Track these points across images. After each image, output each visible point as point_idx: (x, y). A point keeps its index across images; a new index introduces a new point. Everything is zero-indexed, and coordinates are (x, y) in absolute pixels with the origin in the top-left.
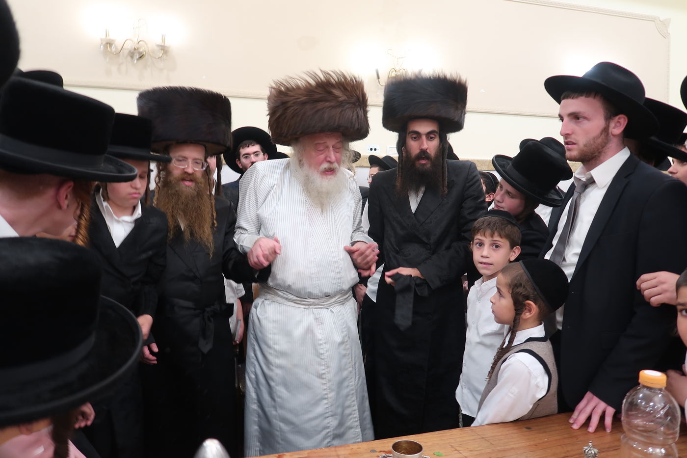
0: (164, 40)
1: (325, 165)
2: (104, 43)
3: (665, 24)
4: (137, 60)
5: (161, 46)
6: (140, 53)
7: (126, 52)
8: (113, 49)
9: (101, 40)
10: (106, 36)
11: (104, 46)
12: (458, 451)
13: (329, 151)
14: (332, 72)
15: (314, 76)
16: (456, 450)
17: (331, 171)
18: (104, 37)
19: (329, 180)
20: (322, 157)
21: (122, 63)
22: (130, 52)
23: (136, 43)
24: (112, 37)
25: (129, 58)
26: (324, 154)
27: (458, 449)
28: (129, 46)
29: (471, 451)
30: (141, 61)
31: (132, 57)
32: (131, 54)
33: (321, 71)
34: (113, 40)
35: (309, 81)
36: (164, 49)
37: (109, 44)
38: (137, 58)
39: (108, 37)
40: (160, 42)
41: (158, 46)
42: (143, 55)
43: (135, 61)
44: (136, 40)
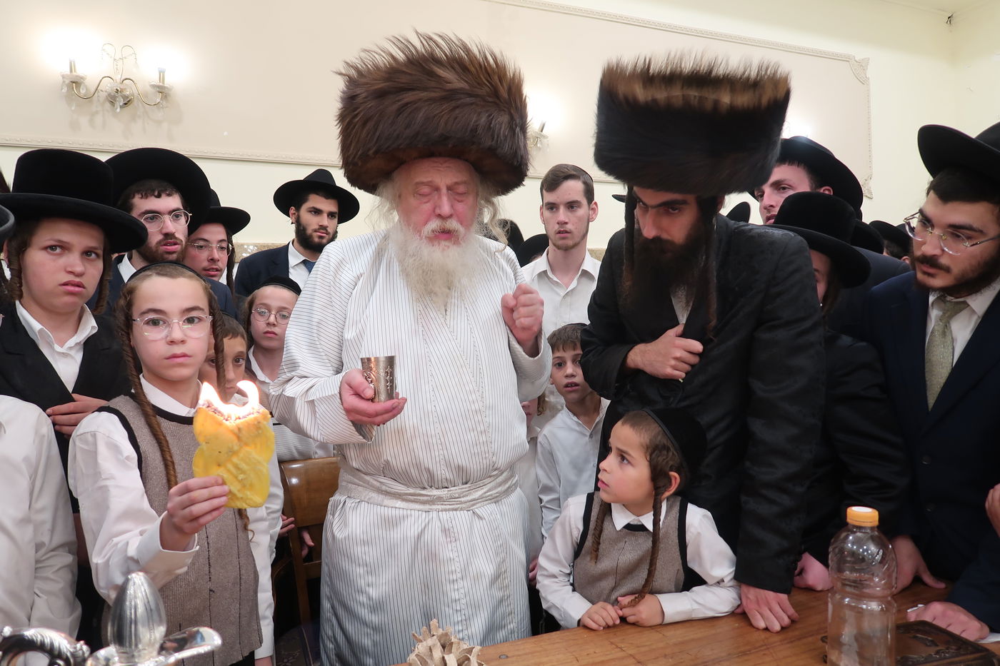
0: (162, 78)
1: (434, 224)
2: (67, 82)
3: (862, 65)
4: (121, 107)
5: (158, 87)
6: (125, 97)
7: (103, 95)
8: (83, 91)
9: (63, 77)
10: (71, 71)
11: (68, 86)
12: (621, 648)
13: (440, 197)
14: (440, 36)
15: (404, 45)
16: (617, 647)
17: (446, 234)
18: (67, 71)
19: (444, 250)
20: (427, 207)
21: (97, 112)
22: (109, 95)
23: (118, 81)
24: (80, 71)
25: (108, 105)
26: (431, 202)
27: (620, 645)
28: (107, 86)
29: (638, 647)
30: (127, 109)
31: (112, 103)
32: (112, 99)
33: (417, 33)
34: (82, 78)
35: (394, 54)
36: (163, 91)
37: (76, 83)
38: (121, 104)
39: (74, 73)
40: (155, 80)
41: (154, 86)
42: (129, 101)
43: (118, 110)
44: (118, 78)
